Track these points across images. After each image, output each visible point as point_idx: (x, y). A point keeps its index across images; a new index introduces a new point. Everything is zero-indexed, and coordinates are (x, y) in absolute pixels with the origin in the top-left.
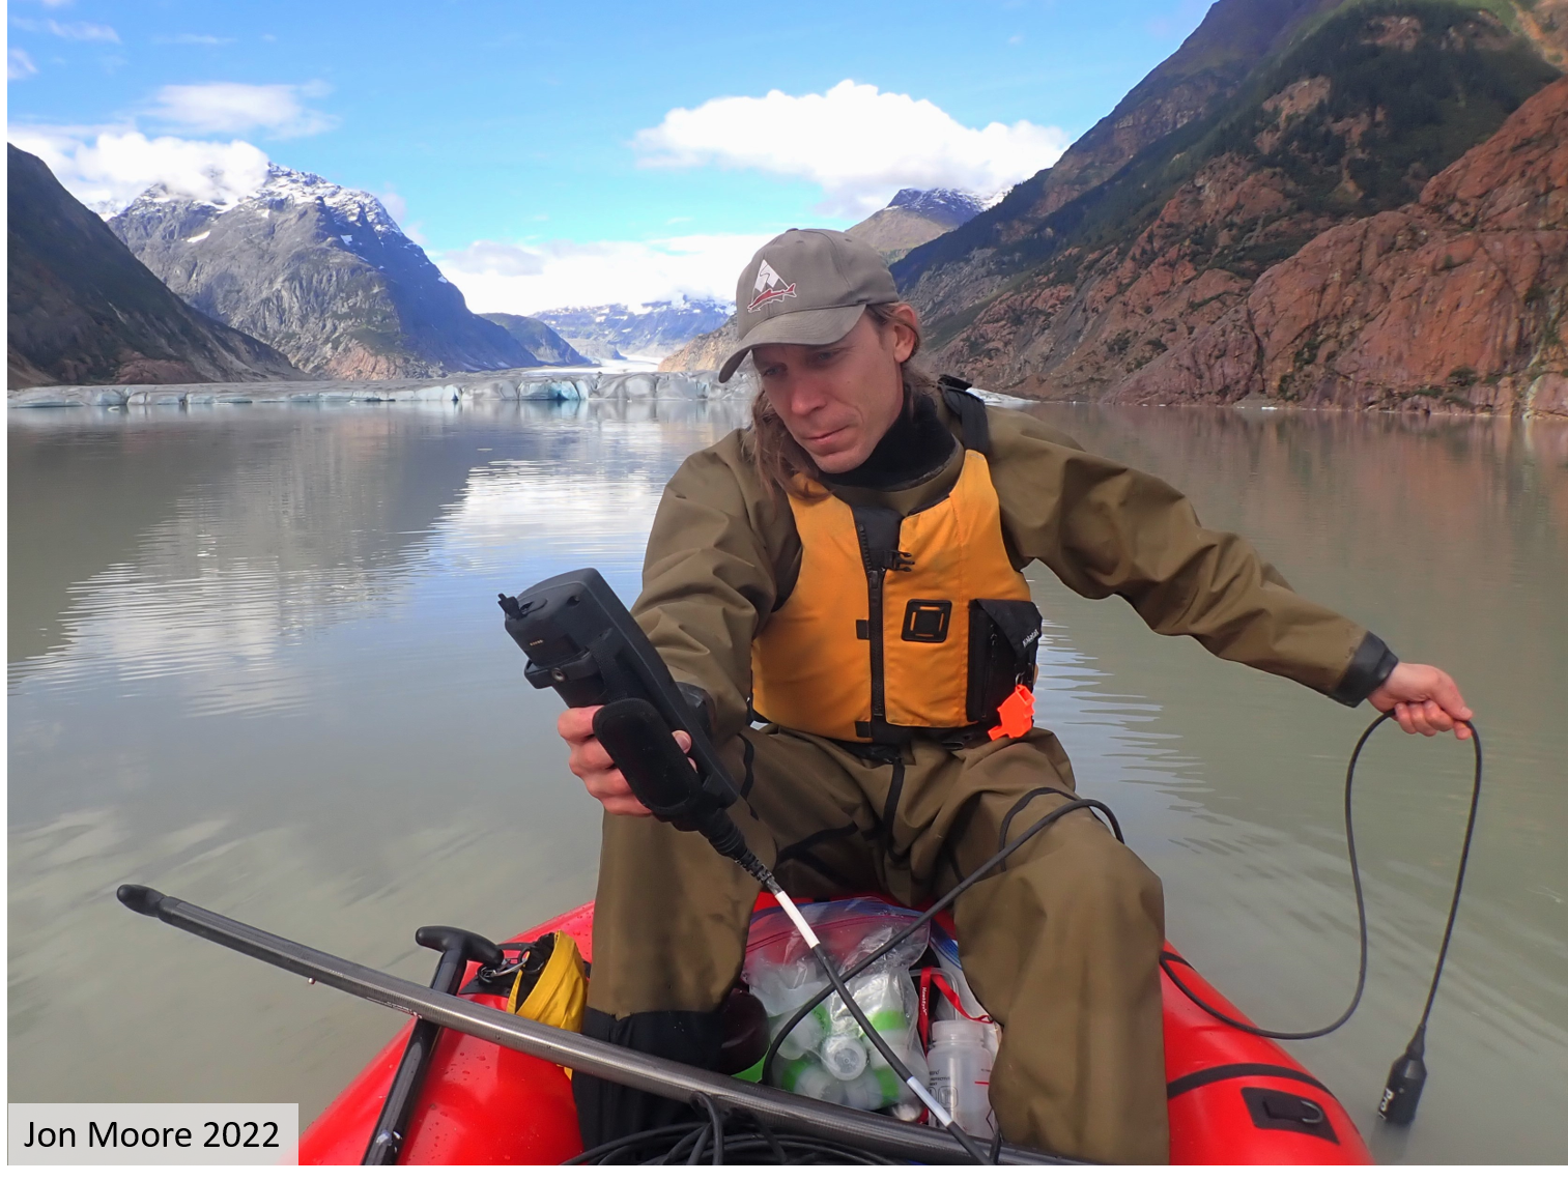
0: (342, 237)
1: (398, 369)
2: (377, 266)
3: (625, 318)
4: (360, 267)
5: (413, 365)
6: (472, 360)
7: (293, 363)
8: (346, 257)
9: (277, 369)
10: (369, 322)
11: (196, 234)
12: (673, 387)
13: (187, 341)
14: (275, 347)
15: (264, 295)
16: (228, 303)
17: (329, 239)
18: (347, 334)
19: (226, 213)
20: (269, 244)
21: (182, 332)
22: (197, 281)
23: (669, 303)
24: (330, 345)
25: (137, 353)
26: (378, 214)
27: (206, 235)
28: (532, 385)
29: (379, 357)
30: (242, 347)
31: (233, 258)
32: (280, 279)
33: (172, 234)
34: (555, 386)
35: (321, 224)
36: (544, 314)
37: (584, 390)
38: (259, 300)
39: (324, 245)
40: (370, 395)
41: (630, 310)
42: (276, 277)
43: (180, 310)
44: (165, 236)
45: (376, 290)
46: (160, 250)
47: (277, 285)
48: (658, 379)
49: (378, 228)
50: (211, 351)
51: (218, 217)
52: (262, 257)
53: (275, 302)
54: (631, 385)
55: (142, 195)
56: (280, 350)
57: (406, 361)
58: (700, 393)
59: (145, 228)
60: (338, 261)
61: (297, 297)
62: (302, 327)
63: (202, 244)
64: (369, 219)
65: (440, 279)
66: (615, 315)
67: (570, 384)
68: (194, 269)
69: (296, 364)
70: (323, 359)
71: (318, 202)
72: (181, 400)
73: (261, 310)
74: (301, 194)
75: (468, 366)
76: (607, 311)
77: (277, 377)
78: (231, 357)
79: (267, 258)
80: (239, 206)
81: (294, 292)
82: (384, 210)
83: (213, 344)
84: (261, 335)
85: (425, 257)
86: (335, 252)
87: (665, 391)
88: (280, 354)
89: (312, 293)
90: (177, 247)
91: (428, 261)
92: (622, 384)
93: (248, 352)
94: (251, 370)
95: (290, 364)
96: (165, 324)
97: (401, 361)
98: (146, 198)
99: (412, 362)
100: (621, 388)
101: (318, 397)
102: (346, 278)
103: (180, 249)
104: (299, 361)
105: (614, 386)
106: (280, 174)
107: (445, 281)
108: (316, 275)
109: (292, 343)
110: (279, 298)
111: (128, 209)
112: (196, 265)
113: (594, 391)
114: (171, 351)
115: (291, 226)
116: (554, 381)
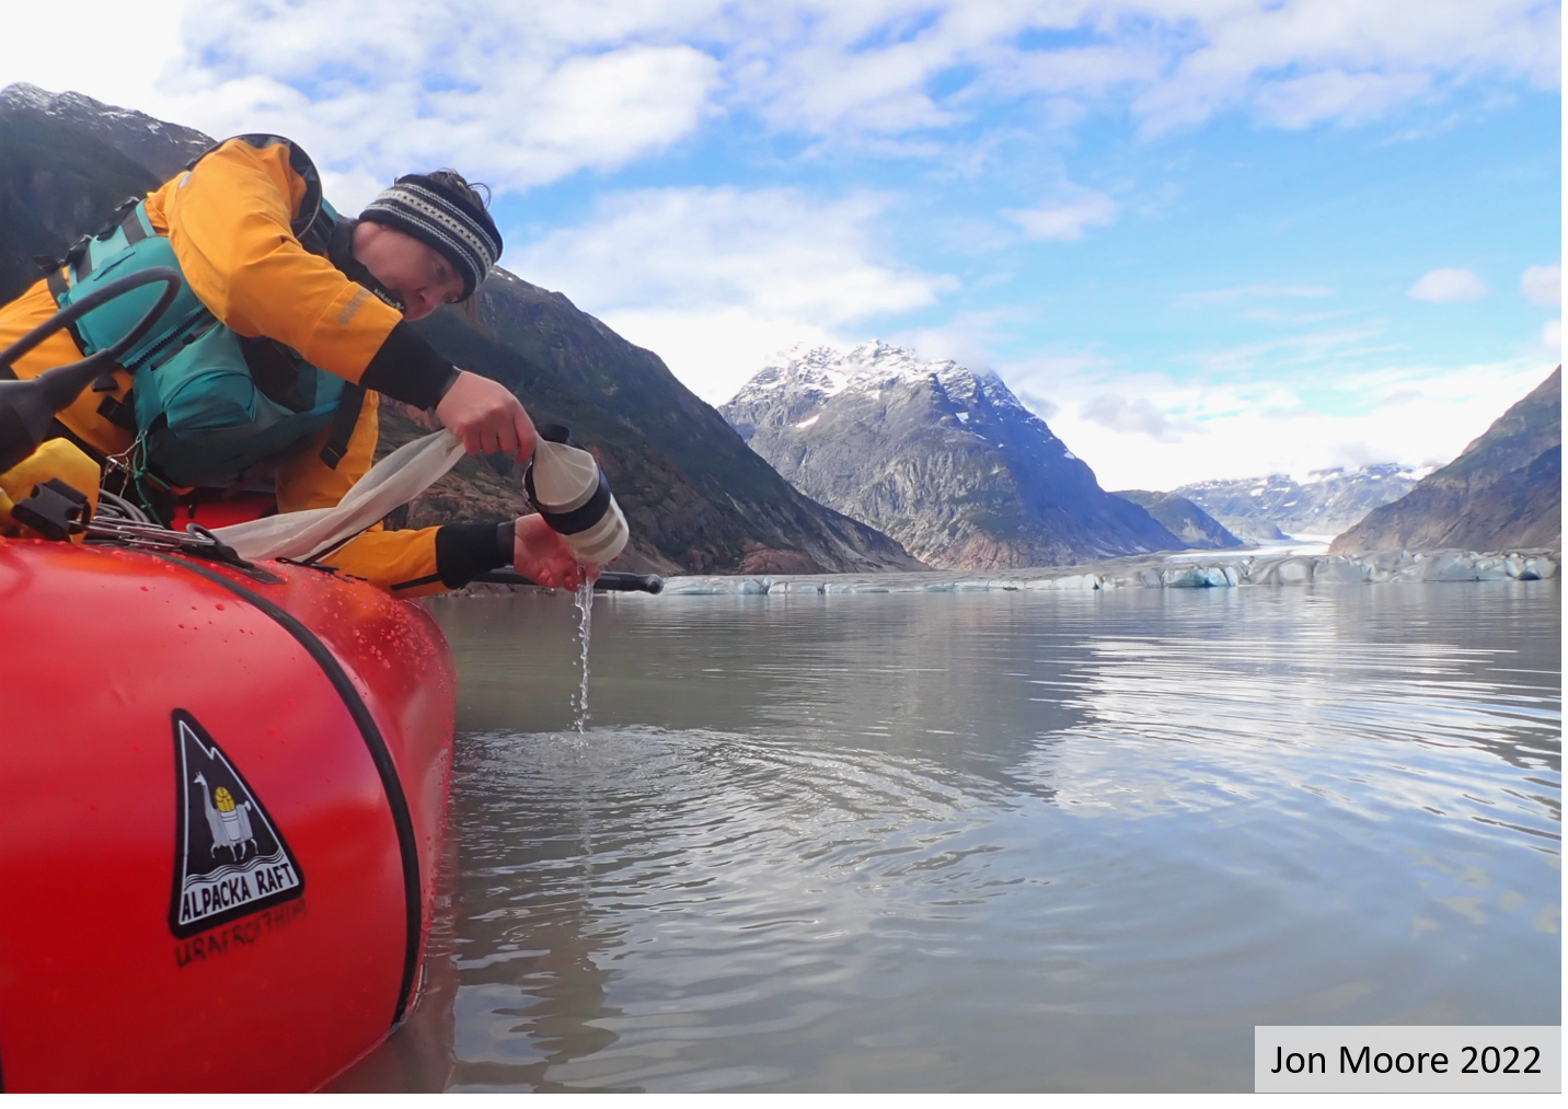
0: (958, 415)
1: (1022, 557)
2: (996, 444)
3: (1287, 490)
4: (978, 447)
5: (1038, 553)
6: (1106, 545)
7: (907, 550)
8: (963, 436)
9: (892, 558)
10: (989, 506)
11: (805, 419)
12: (1332, 572)
13: (801, 530)
14: (888, 534)
15: (876, 480)
16: (838, 489)
17: (943, 418)
18: (965, 520)
19: (835, 397)
20: (880, 426)
21: (797, 521)
22: (806, 467)
23: (1340, 470)
24: (947, 531)
25: (759, 544)
26: (995, 388)
27: (813, 420)
28: (1177, 572)
29: (1000, 544)
30: (855, 535)
31: (844, 442)
32: (893, 463)
33: (780, 420)
34: (1201, 573)
35: (935, 402)
36: (1188, 489)
37: (1234, 577)
38: (870, 485)
39: (938, 425)
40: (1007, 584)
41: (1293, 478)
42: (888, 461)
43: (794, 499)
44: (774, 423)
45: (995, 471)
46: (769, 436)
47: (890, 469)
48: (1316, 562)
49: (996, 402)
50: (826, 541)
51: (826, 400)
52: (872, 441)
53: (888, 487)
54: (1285, 570)
55: (750, 383)
56: (894, 538)
57: (1031, 546)
58: (1364, 577)
59: (753, 415)
60: (953, 441)
61: (911, 481)
62: (917, 513)
63: (812, 429)
64: (986, 394)
65: (1066, 455)
66: (1275, 486)
67: (1218, 571)
68: (803, 455)
69: (911, 552)
70: (939, 547)
71: (931, 379)
72: (819, 590)
73: (873, 496)
74: (912, 371)
75: (1101, 552)
76: (1264, 483)
77: (893, 567)
78: (844, 546)
79: (878, 441)
80: (848, 388)
81: (908, 475)
82: (1003, 383)
83: (827, 532)
84: (873, 522)
85: (1049, 431)
86: (949, 432)
87: (1323, 575)
88: (895, 543)
89: (927, 477)
90: (785, 433)
91: (1053, 436)
92: (1276, 570)
93: (862, 541)
94: (865, 560)
95: (905, 553)
96: (781, 513)
97: (1026, 546)
98: (754, 385)
99: (1036, 548)
100: (1274, 573)
101: (954, 586)
102: (963, 459)
103: (789, 435)
104: (913, 549)
105: (1266, 572)
106: (890, 352)
107: (1072, 457)
108: (931, 457)
109: (907, 530)
110: (892, 482)
111: (737, 396)
112: (805, 451)
113: (1245, 578)
114: (787, 541)
115: (903, 406)
116: (1200, 568)
